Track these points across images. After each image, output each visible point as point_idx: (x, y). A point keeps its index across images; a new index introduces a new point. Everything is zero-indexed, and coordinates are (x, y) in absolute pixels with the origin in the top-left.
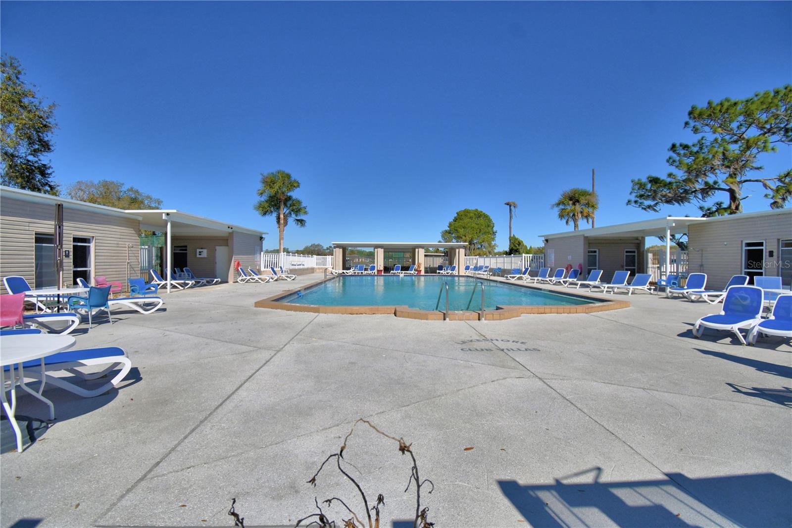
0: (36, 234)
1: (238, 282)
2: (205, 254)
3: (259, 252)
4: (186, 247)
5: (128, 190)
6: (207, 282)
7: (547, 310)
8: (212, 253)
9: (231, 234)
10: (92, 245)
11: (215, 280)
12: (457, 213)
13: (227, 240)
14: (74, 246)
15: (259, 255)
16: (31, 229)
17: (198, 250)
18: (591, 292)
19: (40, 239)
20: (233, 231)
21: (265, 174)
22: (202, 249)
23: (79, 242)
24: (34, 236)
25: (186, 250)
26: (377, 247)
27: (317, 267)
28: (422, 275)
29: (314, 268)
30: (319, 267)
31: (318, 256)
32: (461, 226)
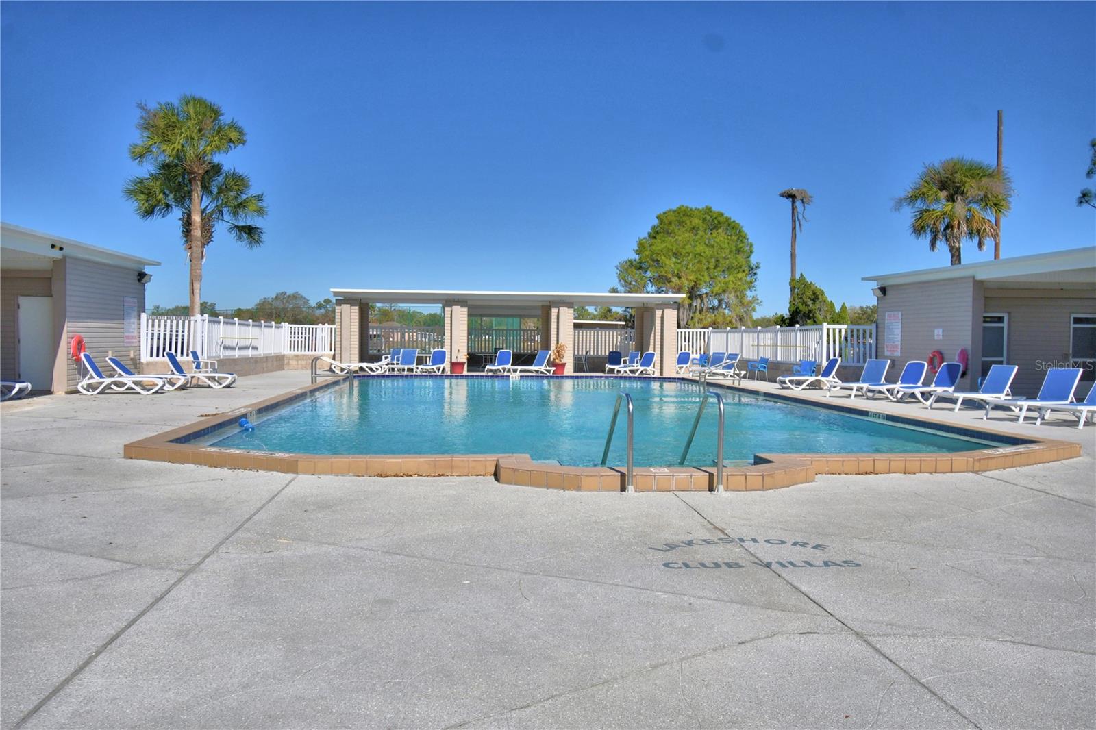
1: (77, 392)
3: (135, 313)
7: (880, 465)
8: (10, 315)
9: (60, 264)
11: (18, 386)
12: (657, 218)
13: (50, 279)
15: (136, 321)
18: (987, 419)
20: (64, 258)
26: (450, 301)
27: (292, 353)
28: (567, 377)
29: (284, 356)
30: (296, 353)
31: (293, 326)
32: (669, 250)
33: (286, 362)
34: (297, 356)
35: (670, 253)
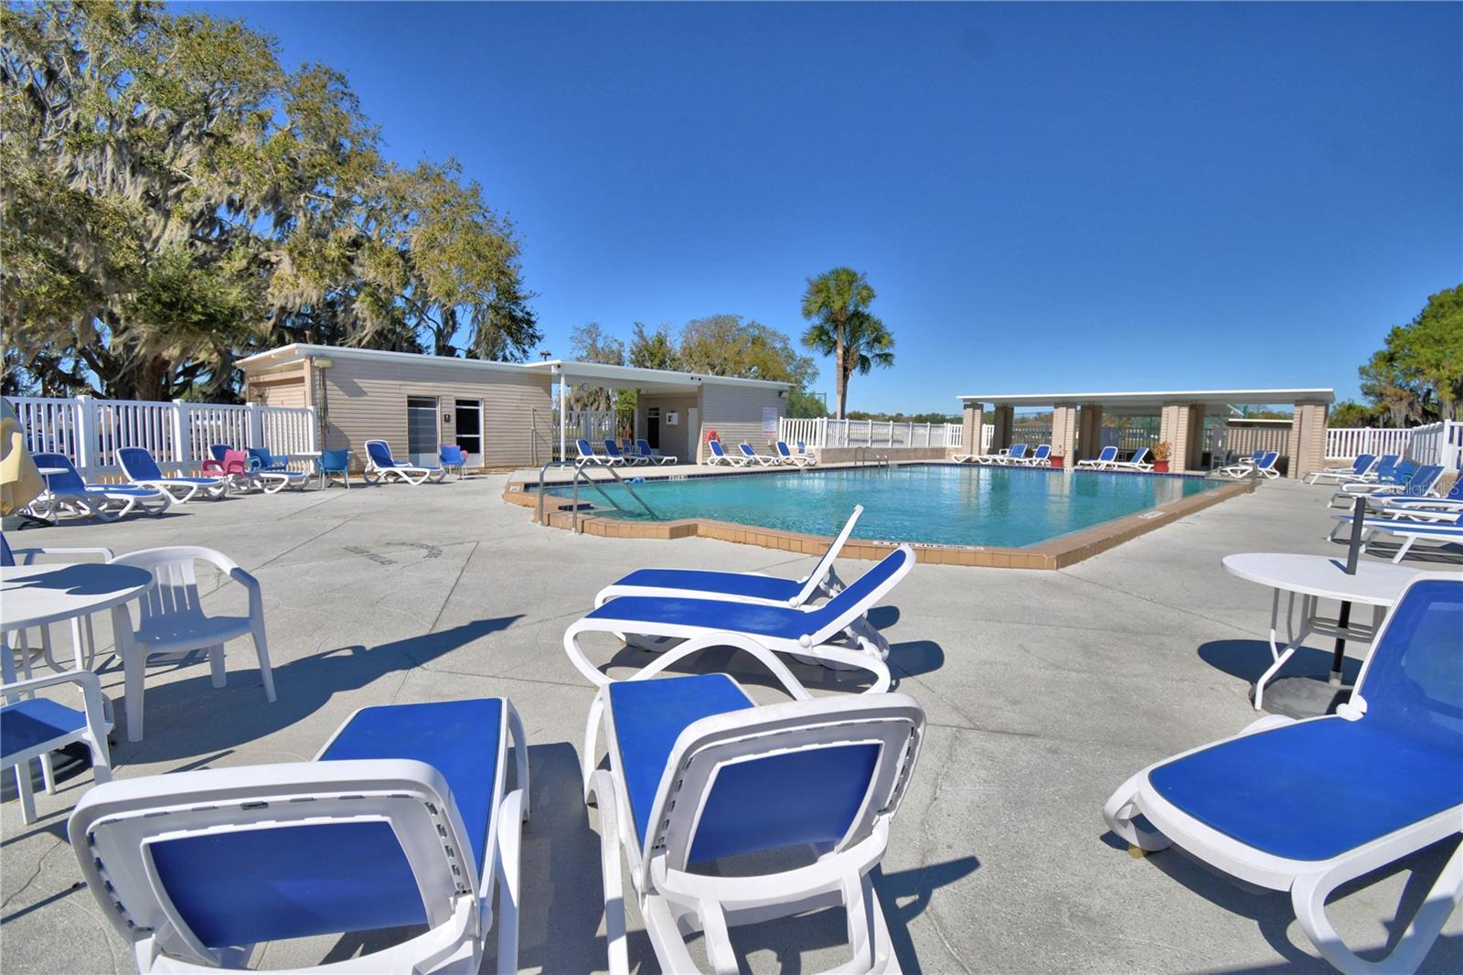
0: (409, 397)
1: (707, 464)
2: (675, 416)
3: (776, 417)
4: (658, 409)
5: (749, 326)
6: (627, 460)
8: (684, 417)
9: (700, 388)
10: (481, 409)
11: (666, 458)
13: (696, 398)
14: (457, 410)
15: (776, 423)
16: (402, 391)
17: (668, 414)
19: (413, 402)
20: (703, 384)
21: (814, 278)
22: (672, 412)
23: (464, 405)
24: (406, 400)
25: (657, 414)
27: (953, 446)
28: (1173, 475)
29: (945, 448)
30: (957, 446)
31: (955, 426)
32: (1429, 336)
33: (947, 453)
34: (957, 449)
35: (1431, 341)
